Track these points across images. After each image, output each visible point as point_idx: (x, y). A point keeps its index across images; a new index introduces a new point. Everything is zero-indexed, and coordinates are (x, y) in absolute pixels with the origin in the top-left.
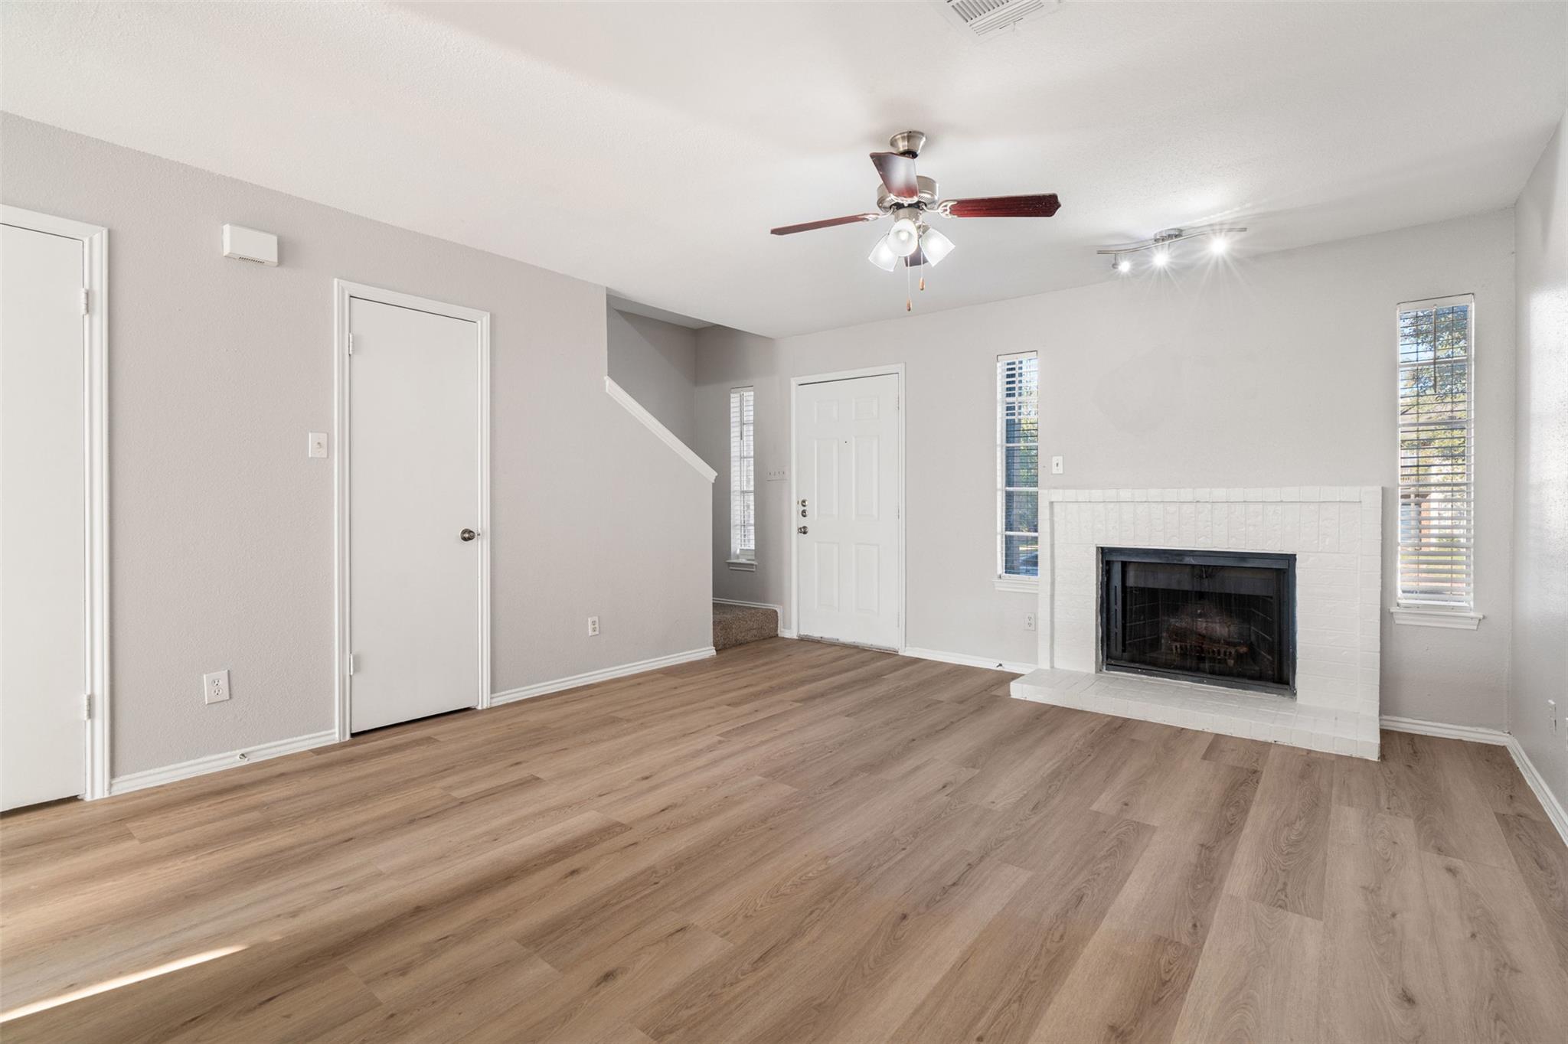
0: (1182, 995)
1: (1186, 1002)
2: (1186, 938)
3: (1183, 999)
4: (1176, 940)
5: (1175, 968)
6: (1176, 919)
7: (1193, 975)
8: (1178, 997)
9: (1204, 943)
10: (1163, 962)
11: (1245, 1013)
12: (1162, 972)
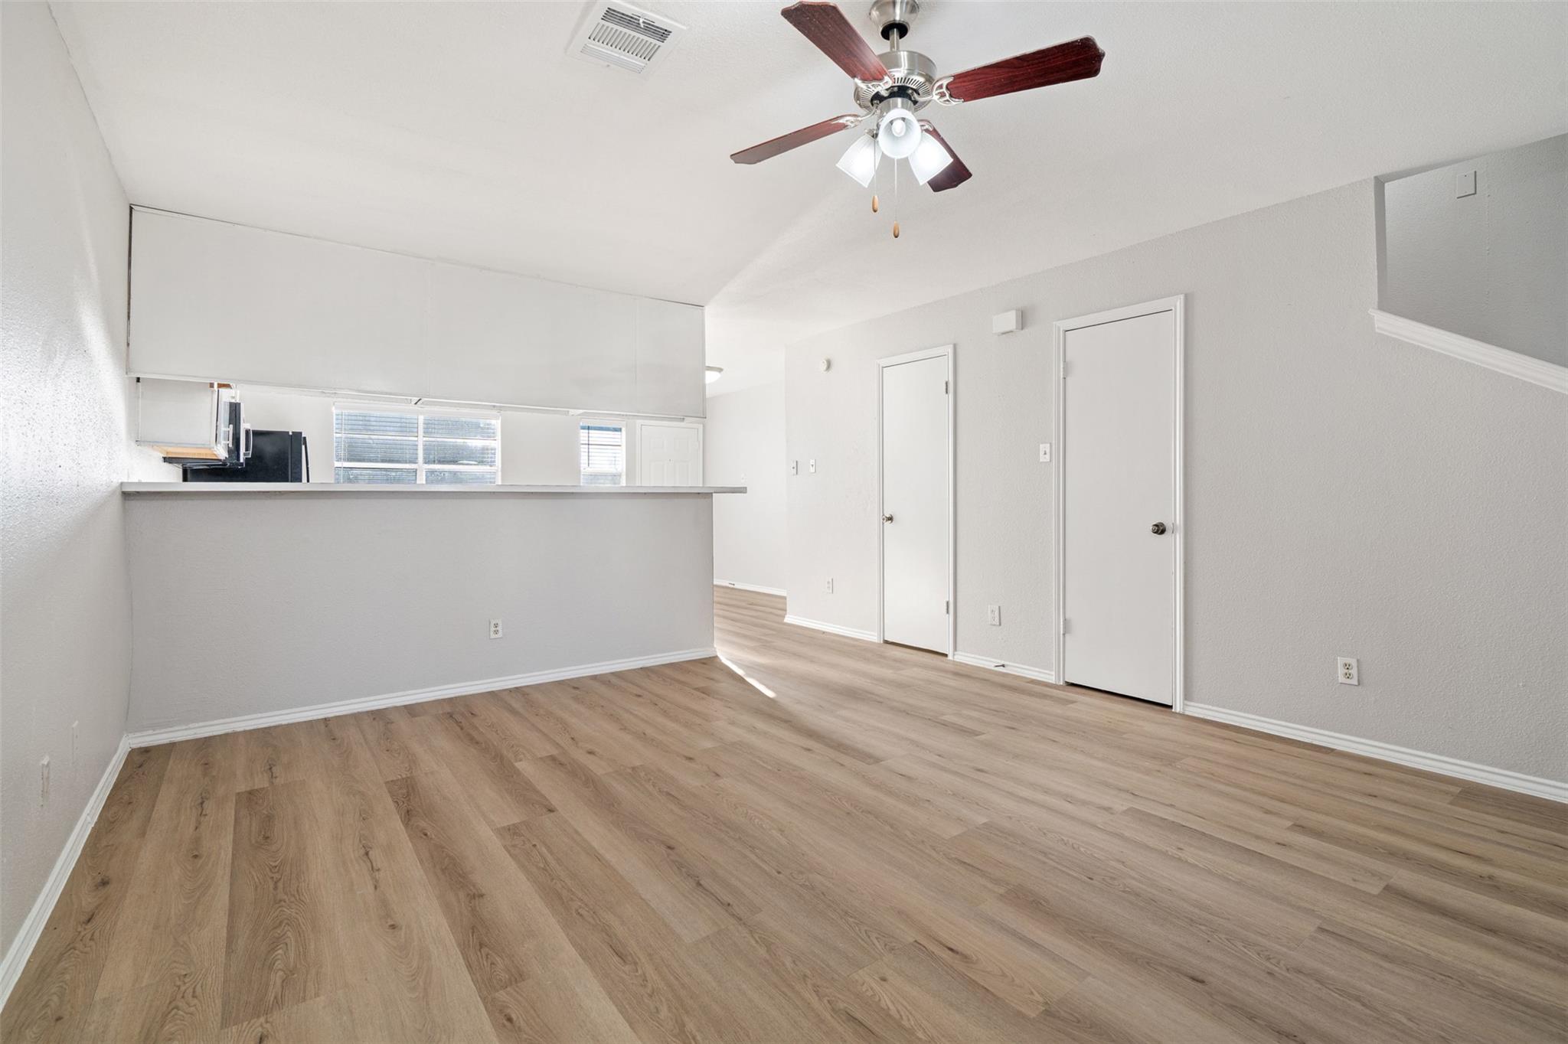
0: (462, 947)
1: (455, 945)
2: (504, 999)
3: (459, 945)
4: (509, 989)
5: (485, 963)
6: (532, 1012)
7: (469, 971)
8: (464, 944)
9: (486, 1008)
10: (498, 959)
11: (409, 972)
12: (490, 952)
